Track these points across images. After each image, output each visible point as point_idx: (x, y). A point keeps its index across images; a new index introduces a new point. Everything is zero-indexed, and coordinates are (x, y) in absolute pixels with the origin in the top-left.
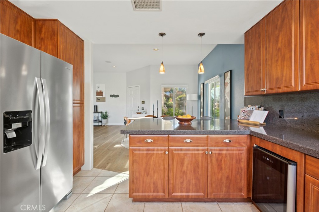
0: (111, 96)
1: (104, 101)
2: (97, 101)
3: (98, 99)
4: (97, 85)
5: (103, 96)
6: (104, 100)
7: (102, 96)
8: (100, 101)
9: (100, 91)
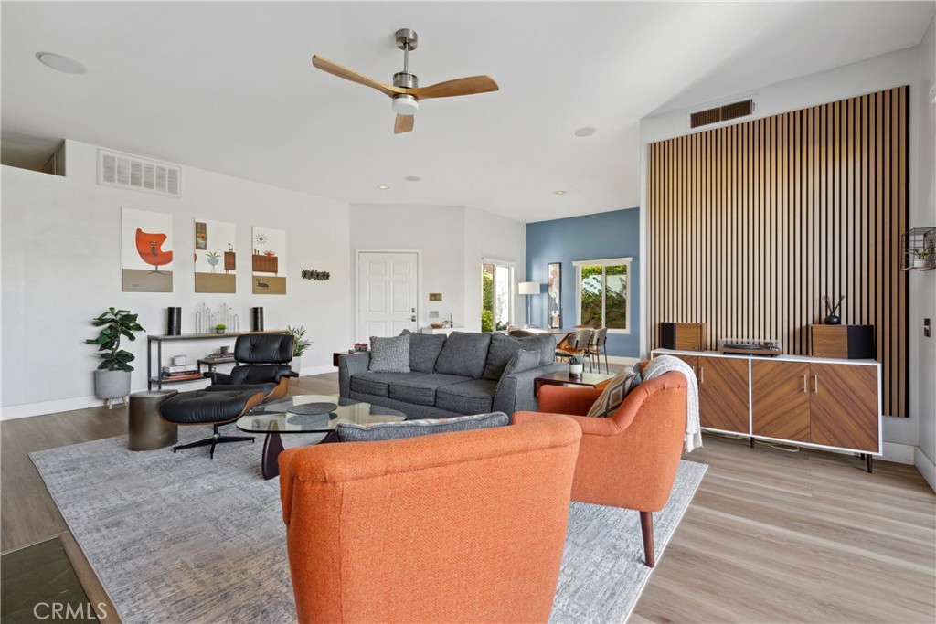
0: (306, 274)
1: (283, 291)
2: (255, 292)
3: (260, 285)
4: (257, 231)
5: (279, 275)
6: (279, 287)
7: (276, 271)
8: (266, 290)
9: (269, 254)
